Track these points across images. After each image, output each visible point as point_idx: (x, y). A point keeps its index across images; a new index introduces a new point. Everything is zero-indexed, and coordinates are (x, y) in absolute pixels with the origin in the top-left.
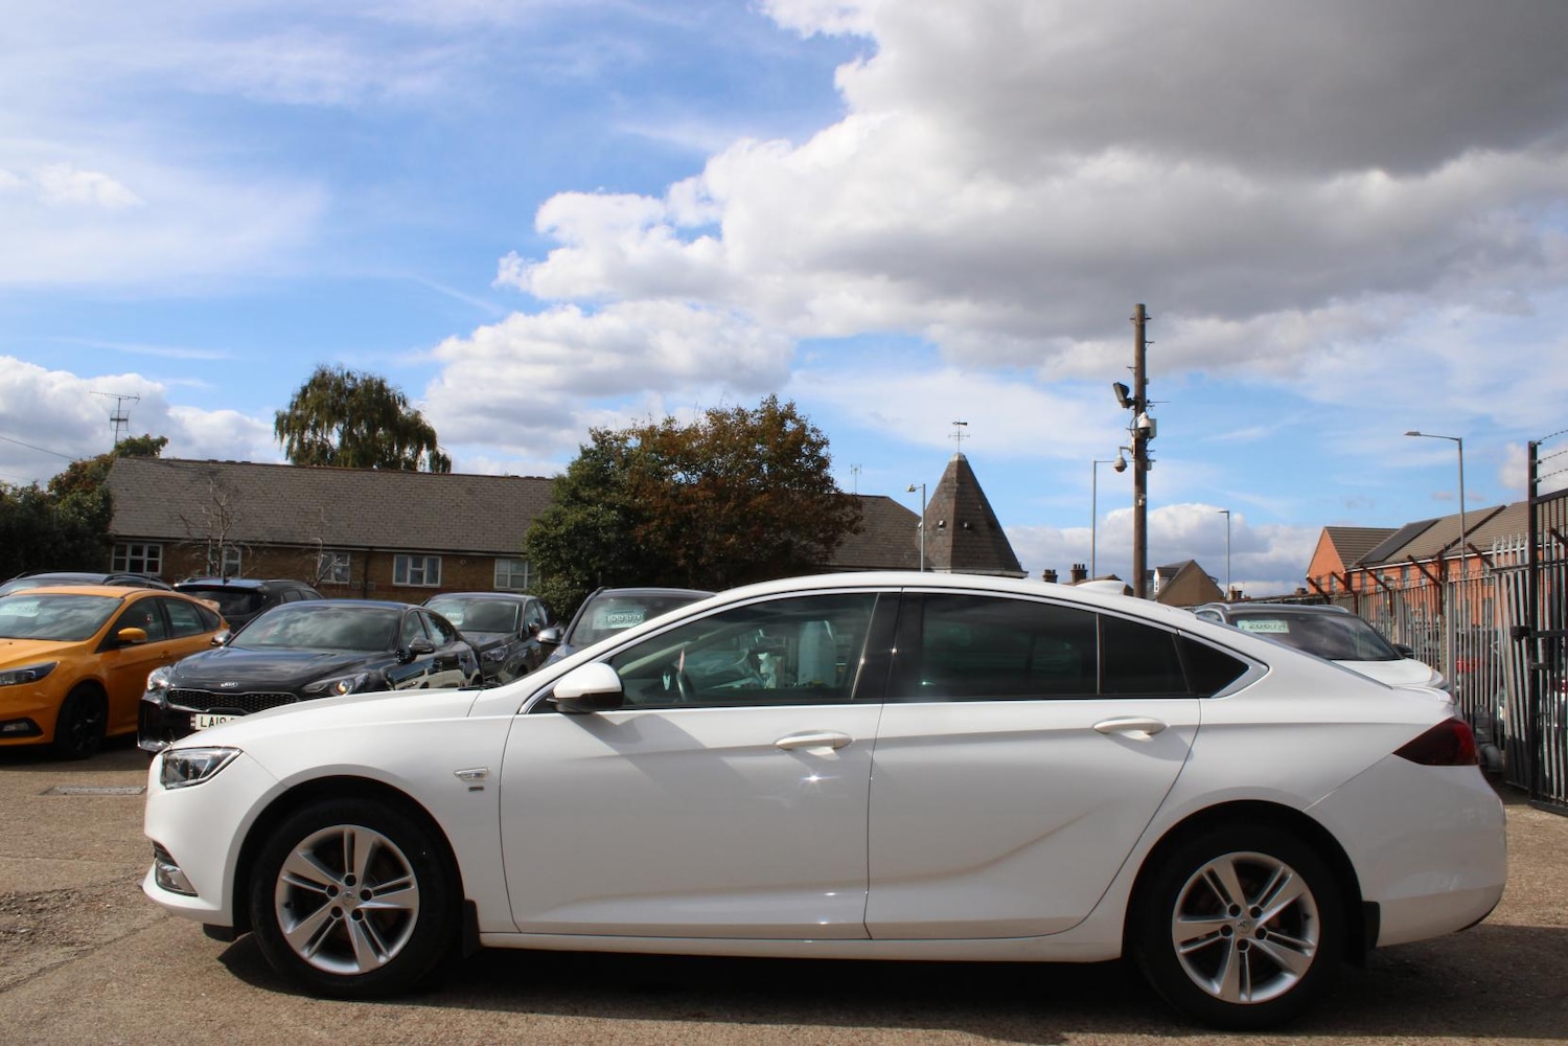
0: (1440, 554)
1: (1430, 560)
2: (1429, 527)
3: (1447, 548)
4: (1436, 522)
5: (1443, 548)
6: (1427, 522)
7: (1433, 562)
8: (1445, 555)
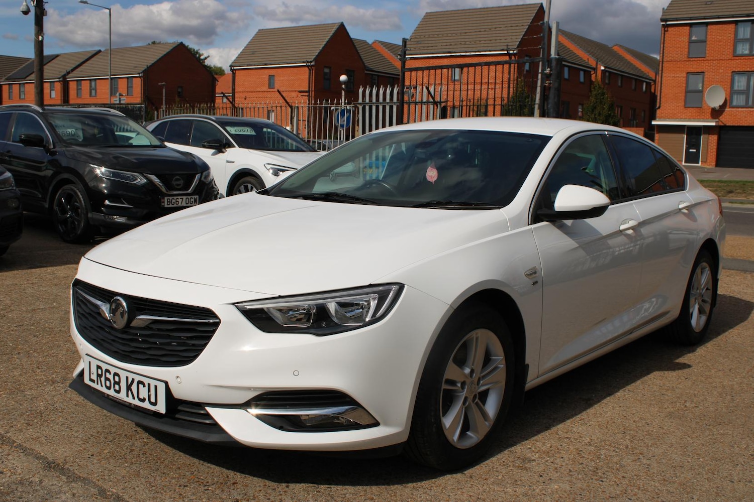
0: (64, 77)
1: (58, 80)
2: (53, 59)
3: (68, 73)
4: (57, 56)
5: (65, 72)
6: (52, 56)
7: (59, 81)
8: (67, 77)
